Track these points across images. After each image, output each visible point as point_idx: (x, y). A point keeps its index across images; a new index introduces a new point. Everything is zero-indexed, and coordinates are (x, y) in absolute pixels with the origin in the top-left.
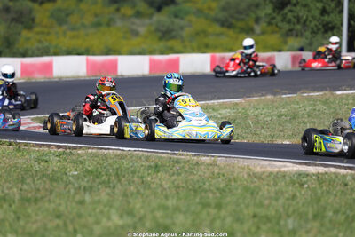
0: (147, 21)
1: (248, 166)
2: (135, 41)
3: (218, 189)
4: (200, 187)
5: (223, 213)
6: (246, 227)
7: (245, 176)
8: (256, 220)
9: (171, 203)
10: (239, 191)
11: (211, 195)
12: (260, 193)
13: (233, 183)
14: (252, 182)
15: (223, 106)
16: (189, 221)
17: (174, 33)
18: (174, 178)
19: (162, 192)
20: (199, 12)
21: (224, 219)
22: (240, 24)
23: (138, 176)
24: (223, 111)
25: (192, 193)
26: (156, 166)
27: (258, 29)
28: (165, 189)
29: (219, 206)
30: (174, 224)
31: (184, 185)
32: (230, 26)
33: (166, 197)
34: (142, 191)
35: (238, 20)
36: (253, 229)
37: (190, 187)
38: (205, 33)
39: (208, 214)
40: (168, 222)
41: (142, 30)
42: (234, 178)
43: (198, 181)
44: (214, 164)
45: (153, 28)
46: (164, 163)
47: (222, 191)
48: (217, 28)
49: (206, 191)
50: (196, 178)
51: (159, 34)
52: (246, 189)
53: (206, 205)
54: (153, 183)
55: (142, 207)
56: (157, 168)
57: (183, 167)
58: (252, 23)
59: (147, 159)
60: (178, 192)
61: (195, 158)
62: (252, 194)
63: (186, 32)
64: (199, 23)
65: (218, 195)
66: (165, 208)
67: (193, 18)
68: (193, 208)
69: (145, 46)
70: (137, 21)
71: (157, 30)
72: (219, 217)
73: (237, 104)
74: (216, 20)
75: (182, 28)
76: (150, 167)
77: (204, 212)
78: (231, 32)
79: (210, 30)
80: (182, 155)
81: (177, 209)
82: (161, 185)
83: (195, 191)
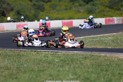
0: (83, 7)
1: (118, 56)
2: (79, 14)
3: (107, 65)
4: (101, 64)
5: (108, 73)
6: (116, 78)
7: (116, 60)
8: (120, 75)
9: (90, 70)
10: (114, 65)
11: (104, 67)
12: (122, 66)
13: (112, 62)
14: (119, 62)
15: (109, 36)
16: (96, 76)
17: (93, 11)
18: (91, 61)
19: (87, 66)
20: (101, 4)
21: (109, 75)
22: (116, 7)
23: (79, 61)
24: (109, 38)
25: (98, 66)
26: (85, 57)
27: (122, 9)
28: (88, 65)
29: (107, 71)
30: (91, 77)
31: (95, 64)
32: (112, 8)
33: (89, 68)
34: (80, 66)
35: (115, 6)
36: (118, 78)
37: (97, 64)
38: (103, 11)
39: (103, 74)
40: (89, 76)
41: (82, 11)
42: (112, 61)
43: (100, 62)
44: (106, 56)
45: (85, 10)
46: (88, 56)
47: (108, 65)
48: (108, 9)
49: (102, 66)
50: (99, 61)
51: (88, 12)
52: (117, 64)
53: (102, 70)
54: (84, 63)
55: (80, 72)
56: (86, 58)
57: (95, 57)
58: (120, 7)
59: (82, 55)
60: (93, 66)
61: (99, 54)
62: (119, 66)
63: (97, 11)
64: (101, 8)
65: (107, 67)
66: (88, 72)
67: (99, 6)
68: (98, 72)
69: (83, 16)
70: (80, 8)
71: (87, 10)
72: (107, 75)
73: (114, 35)
74: (107, 6)
75: (95, 10)
76: (83, 58)
77: (102, 73)
78: (112, 10)
79: (105, 10)
80: (94, 53)
81: (92, 72)
82: (87, 64)
83: (99, 66)
